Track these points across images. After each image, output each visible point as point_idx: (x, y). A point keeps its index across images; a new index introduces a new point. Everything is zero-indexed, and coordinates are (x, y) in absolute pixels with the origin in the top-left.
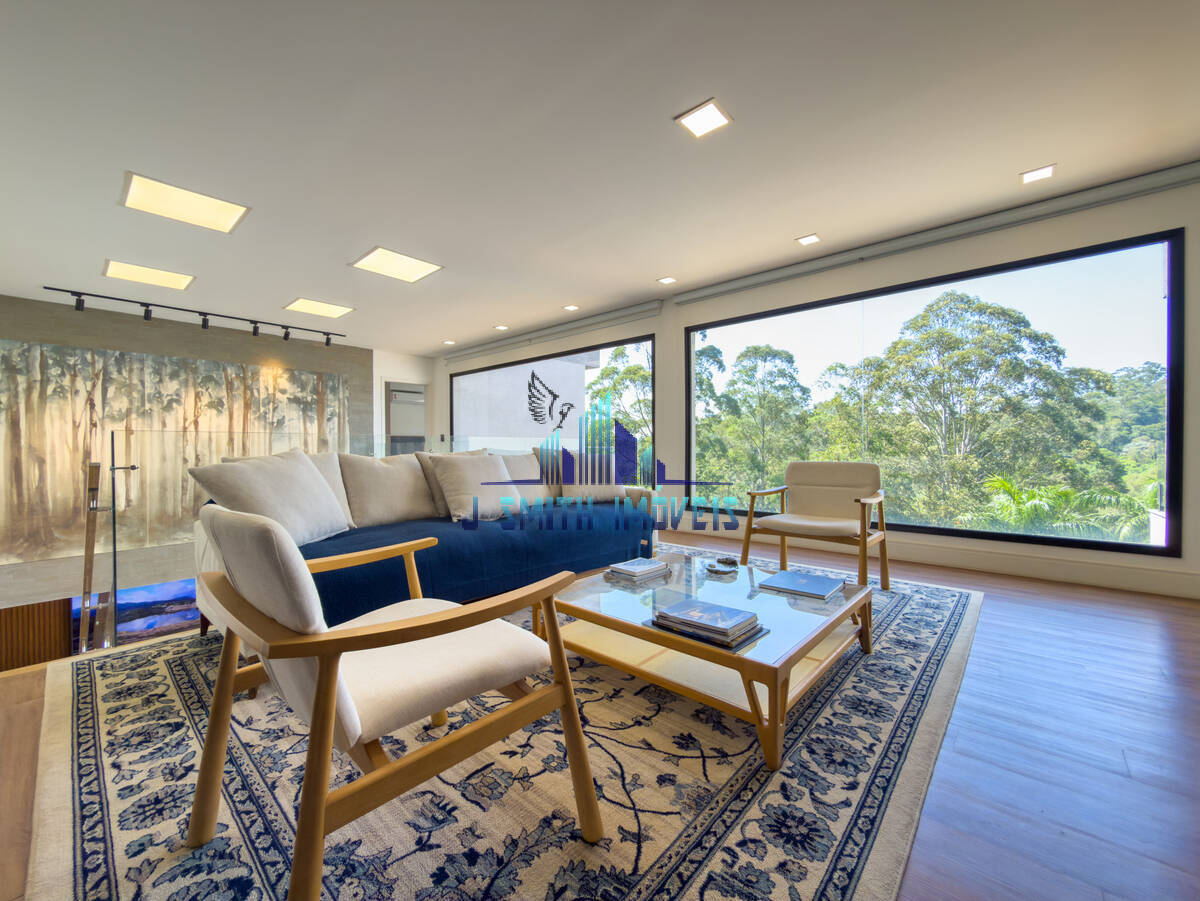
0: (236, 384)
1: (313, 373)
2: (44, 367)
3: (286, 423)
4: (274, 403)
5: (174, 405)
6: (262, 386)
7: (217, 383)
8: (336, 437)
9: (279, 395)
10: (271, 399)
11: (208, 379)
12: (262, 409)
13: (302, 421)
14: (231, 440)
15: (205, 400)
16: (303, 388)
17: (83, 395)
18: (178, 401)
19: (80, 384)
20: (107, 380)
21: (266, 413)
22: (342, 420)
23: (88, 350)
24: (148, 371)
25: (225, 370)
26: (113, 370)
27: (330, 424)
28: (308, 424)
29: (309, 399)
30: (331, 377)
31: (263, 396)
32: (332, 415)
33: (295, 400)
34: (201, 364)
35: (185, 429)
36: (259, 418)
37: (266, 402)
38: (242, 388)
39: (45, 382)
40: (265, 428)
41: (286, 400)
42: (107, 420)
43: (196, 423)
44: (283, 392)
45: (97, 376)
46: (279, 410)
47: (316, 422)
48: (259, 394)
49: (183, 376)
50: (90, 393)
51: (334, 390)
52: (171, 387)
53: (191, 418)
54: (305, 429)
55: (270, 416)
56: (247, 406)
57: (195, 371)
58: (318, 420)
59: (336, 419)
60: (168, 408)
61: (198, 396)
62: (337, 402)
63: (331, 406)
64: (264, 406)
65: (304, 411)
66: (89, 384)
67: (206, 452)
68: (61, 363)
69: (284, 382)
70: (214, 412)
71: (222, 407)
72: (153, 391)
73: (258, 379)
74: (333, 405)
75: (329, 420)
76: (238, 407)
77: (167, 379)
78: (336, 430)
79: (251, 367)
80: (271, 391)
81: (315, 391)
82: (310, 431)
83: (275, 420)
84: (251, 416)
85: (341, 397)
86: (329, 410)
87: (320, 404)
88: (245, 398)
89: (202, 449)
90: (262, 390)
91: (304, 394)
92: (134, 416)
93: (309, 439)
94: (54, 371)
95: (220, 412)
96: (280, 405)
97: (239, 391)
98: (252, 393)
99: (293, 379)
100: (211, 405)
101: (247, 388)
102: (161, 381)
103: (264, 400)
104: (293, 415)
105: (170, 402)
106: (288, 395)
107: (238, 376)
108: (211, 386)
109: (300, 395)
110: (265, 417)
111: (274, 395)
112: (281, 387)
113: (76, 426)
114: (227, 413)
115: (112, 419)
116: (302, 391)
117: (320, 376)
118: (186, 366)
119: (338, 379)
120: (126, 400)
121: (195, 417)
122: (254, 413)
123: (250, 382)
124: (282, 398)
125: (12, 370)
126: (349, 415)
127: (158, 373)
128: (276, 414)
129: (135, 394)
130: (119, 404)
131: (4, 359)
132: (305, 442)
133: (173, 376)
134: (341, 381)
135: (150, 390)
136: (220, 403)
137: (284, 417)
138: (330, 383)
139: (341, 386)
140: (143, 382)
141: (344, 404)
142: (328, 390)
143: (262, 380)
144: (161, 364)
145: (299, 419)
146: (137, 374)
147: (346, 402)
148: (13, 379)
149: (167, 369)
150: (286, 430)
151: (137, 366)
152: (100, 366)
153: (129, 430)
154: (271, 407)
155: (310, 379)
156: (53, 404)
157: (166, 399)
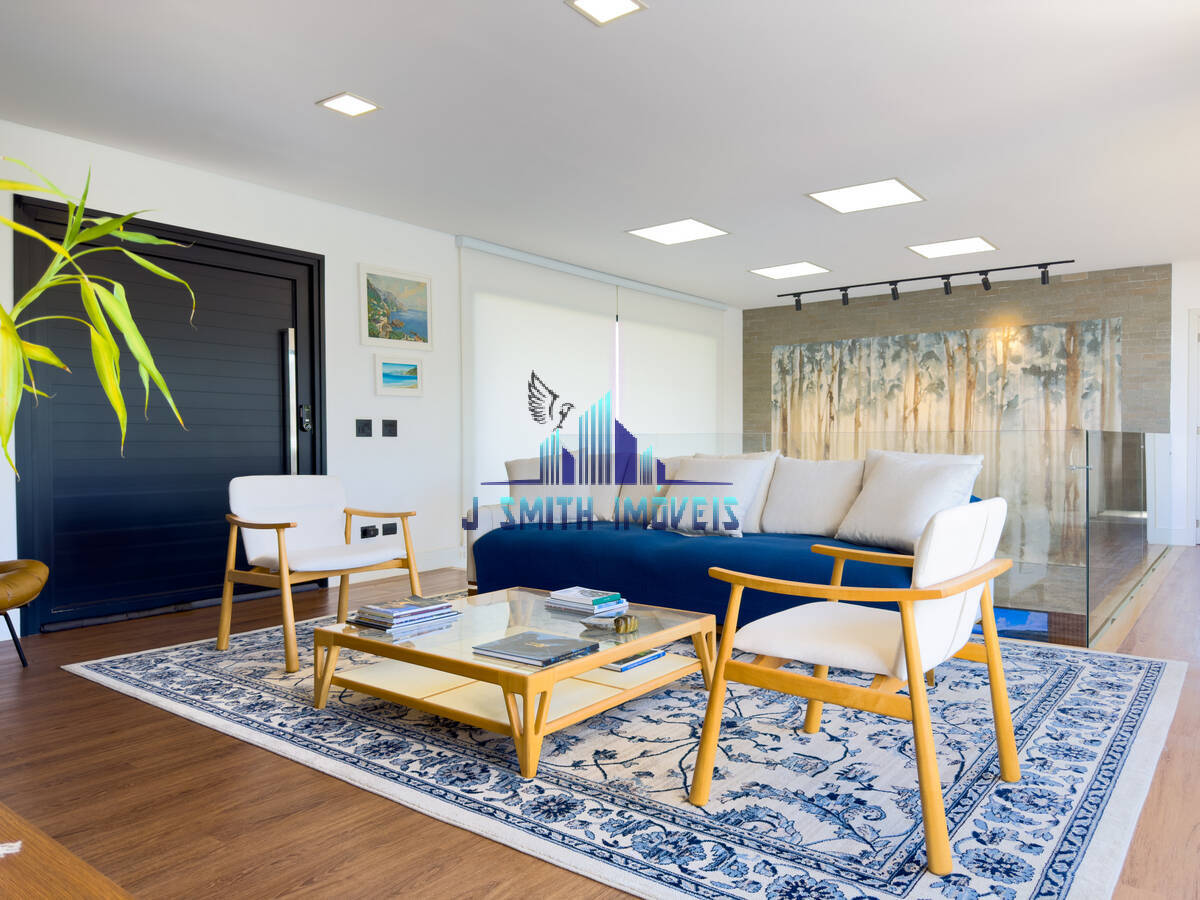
0: (958, 356)
1: (1058, 325)
2: (802, 365)
3: (1020, 406)
4: (1004, 378)
5: (896, 391)
6: (989, 354)
7: (939, 361)
9: (1010, 366)
10: (1001, 373)
11: (930, 355)
12: (989, 388)
13: (1042, 400)
14: (952, 431)
15: (925, 382)
16: (1045, 351)
17: (825, 388)
18: (898, 386)
19: (825, 379)
20: (843, 371)
21: (992, 393)
22: (1107, 395)
23: (830, 342)
25: (946, 341)
26: (846, 359)
27: (1088, 403)
28: (1052, 406)
29: (1054, 366)
30: (1090, 326)
31: (990, 370)
32: (1090, 387)
33: (1035, 371)
34: (923, 339)
35: (905, 418)
36: (984, 400)
37: (994, 377)
38: (965, 361)
39: (802, 379)
40: (992, 414)
41: (1020, 372)
42: (841, 413)
43: (916, 410)
44: (1017, 360)
45: (835, 368)
46: (1010, 387)
47: (1064, 401)
48: (985, 369)
49: (904, 355)
50: (830, 386)
51: (1095, 347)
52: (894, 369)
53: (911, 406)
54: (1047, 412)
55: (998, 397)
56: (970, 385)
57: (915, 348)
58: (1067, 398)
59: (1097, 395)
60: (890, 395)
61: (918, 378)
62: (1099, 368)
63: (1085, 374)
64: (991, 383)
65: (1045, 385)
66: (830, 377)
68: (811, 360)
69: (1016, 347)
70: (934, 396)
71: (942, 389)
72: (877, 379)
73: (984, 347)
74: (1092, 369)
75: (1085, 396)
76: (960, 387)
77: (888, 362)
78: (1098, 413)
79: (975, 332)
80: (1000, 361)
81: (1064, 353)
82: (1054, 415)
83: (1005, 402)
84: (975, 399)
85: (1107, 356)
86: (1084, 382)
87: (1071, 370)
88: (968, 374)
90: (989, 362)
91: (1046, 360)
92: (861, 407)
93: (1053, 427)
94: (808, 368)
95: (940, 396)
96: (1012, 380)
97: (961, 368)
98: (977, 367)
99: (1031, 338)
100: (931, 388)
101: (970, 360)
102: (884, 365)
103: (991, 373)
104: (1029, 392)
105: (893, 387)
106: (1023, 365)
107: (960, 346)
108: (932, 363)
109: (1039, 362)
110: (992, 398)
111: (1004, 365)
112: (1013, 353)
113: (820, 421)
114: (947, 396)
115: (846, 411)
116: (1043, 356)
117: (1071, 328)
118: (906, 344)
119: (1103, 328)
120: (855, 390)
121: (916, 403)
122: (979, 393)
123: (973, 352)
124: (1015, 369)
125: (784, 372)
126: (1121, 386)
127: (882, 356)
128: (1006, 394)
129: (863, 384)
130: (851, 396)
131: (780, 363)
132: (1047, 433)
133: (896, 356)
134: (1107, 330)
135: (874, 378)
136: (941, 385)
137: (1017, 396)
138: (1089, 337)
139: (1107, 339)
140: (869, 369)
141: (1112, 368)
142: (1085, 349)
143: (989, 346)
144: (885, 346)
145: (1038, 398)
146: (864, 358)
147: (1117, 364)
148: (784, 380)
149: (890, 353)
150: (1021, 413)
151: (865, 351)
152: (837, 358)
153: (857, 423)
154: (1000, 383)
155: (1056, 336)
156: (806, 401)
157: (888, 386)
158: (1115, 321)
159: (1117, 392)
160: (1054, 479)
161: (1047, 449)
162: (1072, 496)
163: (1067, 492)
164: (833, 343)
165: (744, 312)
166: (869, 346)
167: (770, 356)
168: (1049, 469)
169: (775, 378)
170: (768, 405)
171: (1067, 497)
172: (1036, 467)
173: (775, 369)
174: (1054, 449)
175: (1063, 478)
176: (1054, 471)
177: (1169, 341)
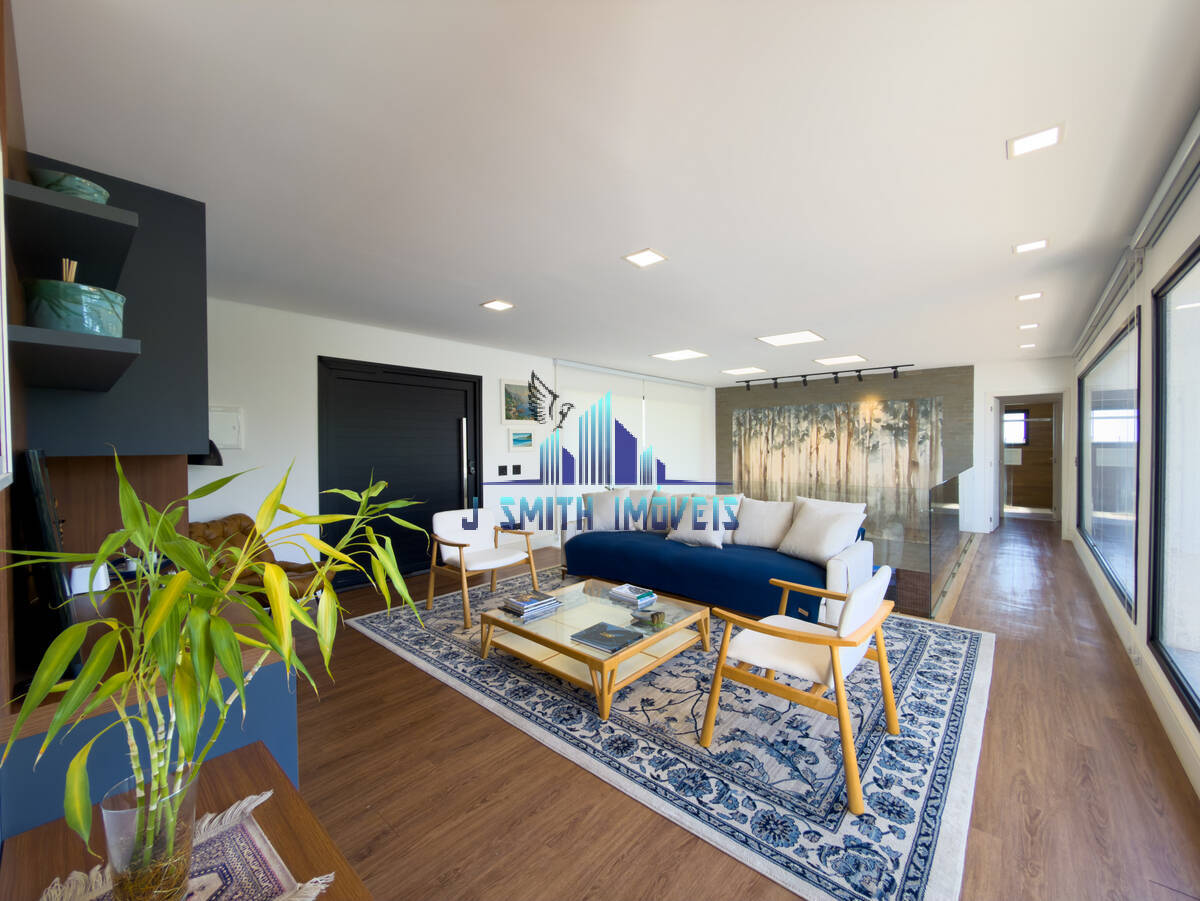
0: (843, 418)
1: (905, 400)
2: (750, 421)
3: (880, 447)
4: (870, 431)
5: (805, 437)
6: (861, 417)
7: (831, 420)
8: (928, 458)
9: (874, 424)
10: (868, 428)
11: (825, 417)
12: (861, 437)
13: (893, 445)
14: (839, 461)
15: (823, 432)
16: (895, 415)
17: (764, 435)
18: (807, 435)
19: (764, 429)
20: (774, 425)
21: (863, 440)
22: (934, 443)
23: (766, 408)
24: (792, 416)
25: (835, 409)
26: (776, 418)
27: (922, 447)
28: (900, 448)
29: (901, 425)
30: (923, 402)
31: (862, 426)
32: (924, 438)
33: (888, 427)
34: (821, 408)
35: (811, 453)
36: (858, 443)
37: (864, 430)
38: (847, 421)
39: (750, 429)
40: (863, 451)
41: (879, 428)
42: (774, 450)
43: (817, 449)
44: (878, 421)
45: (770, 423)
46: (874, 437)
47: (907, 445)
48: (859, 426)
49: (810, 417)
50: (767, 434)
51: (926, 414)
52: (804, 425)
53: (814, 446)
54: (897, 452)
55: (866, 442)
56: (850, 435)
57: (817, 413)
58: (909, 442)
59: (928, 442)
60: (802, 440)
61: (818, 430)
62: (929, 426)
63: (920, 430)
64: (862, 434)
65: (896, 436)
66: (767, 428)
67: (823, 469)
68: (756, 418)
69: (879, 413)
70: (828, 440)
71: (833, 437)
73: (858, 413)
74: (925, 428)
75: (920, 443)
76: (844, 435)
77: (801, 420)
78: (928, 453)
79: (853, 404)
80: (868, 422)
81: (906, 417)
82: (901, 454)
83: (871, 445)
84: (853, 443)
85: (934, 419)
86: (920, 434)
87: (912, 429)
88: (849, 429)
89: (821, 468)
90: (861, 421)
91: (897, 421)
92: (785, 446)
93: (900, 461)
94: (754, 423)
95: (831, 440)
96: (875, 432)
97: (844, 425)
98: (854, 424)
99: (886, 409)
100: (826, 436)
101: (850, 421)
102: (799, 422)
103: (863, 428)
104: (886, 440)
105: (804, 435)
106: (882, 424)
107: (844, 412)
108: (826, 422)
109: (892, 422)
110: (863, 443)
111: (870, 424)
112: (876, 417)
113: (761, 453)
114: (836, 441)
115: (776, 448)
116: (895, 418)
117: (911, 403)
118: (812, 410)
119: (931, 403)
120: (782, 436)
121: (817, 445)
122: (855, 440)
123: (852, 416)
124: (877, 426)
125: (740, 424)
126: (942, 437)
127: (797, 417)
128: (872, 440)
129: (786, 432)
130: (779, 439)
131: (738, 419)
132: (897, 465)
133: (805, 418)
134: (934, 404)
135: (793, 429)
136: (832, 434)
137: (878, 442)
138: (923, 408)
139: (934, 410)
140: (790, 424)
141: (937, 427)
142: (920, 416)
143: (861, 413)
144: (799, 411)
145: (891, 443)
146: (787, 419)
147: (939, 424)
148: (740, 429)
149: (802, 414)
150: (880, 453)
151: (787, 414)
152: (771, 417)
153: (783, 455)
154: (868, 434)
155: (903, 407)
156: (753, 441)
157: (801, 434)
158: (938, 398)
159: (940, 441)
160: (901, 491)
161: (897, 474)
162: (912, 501)
163: (909, 499)
164: (769, 409)
165: (716, 389)
166: (789, 411)
167: (732, 415)
168: (898, 485)
169: (735, 428)
170: (731, 444)
171: (909, 502)
172: (890, 483)
173: (734, 422)
174: (901, 473)
175: (907, 490)
176: (901, 486)
177: (972, 411)
